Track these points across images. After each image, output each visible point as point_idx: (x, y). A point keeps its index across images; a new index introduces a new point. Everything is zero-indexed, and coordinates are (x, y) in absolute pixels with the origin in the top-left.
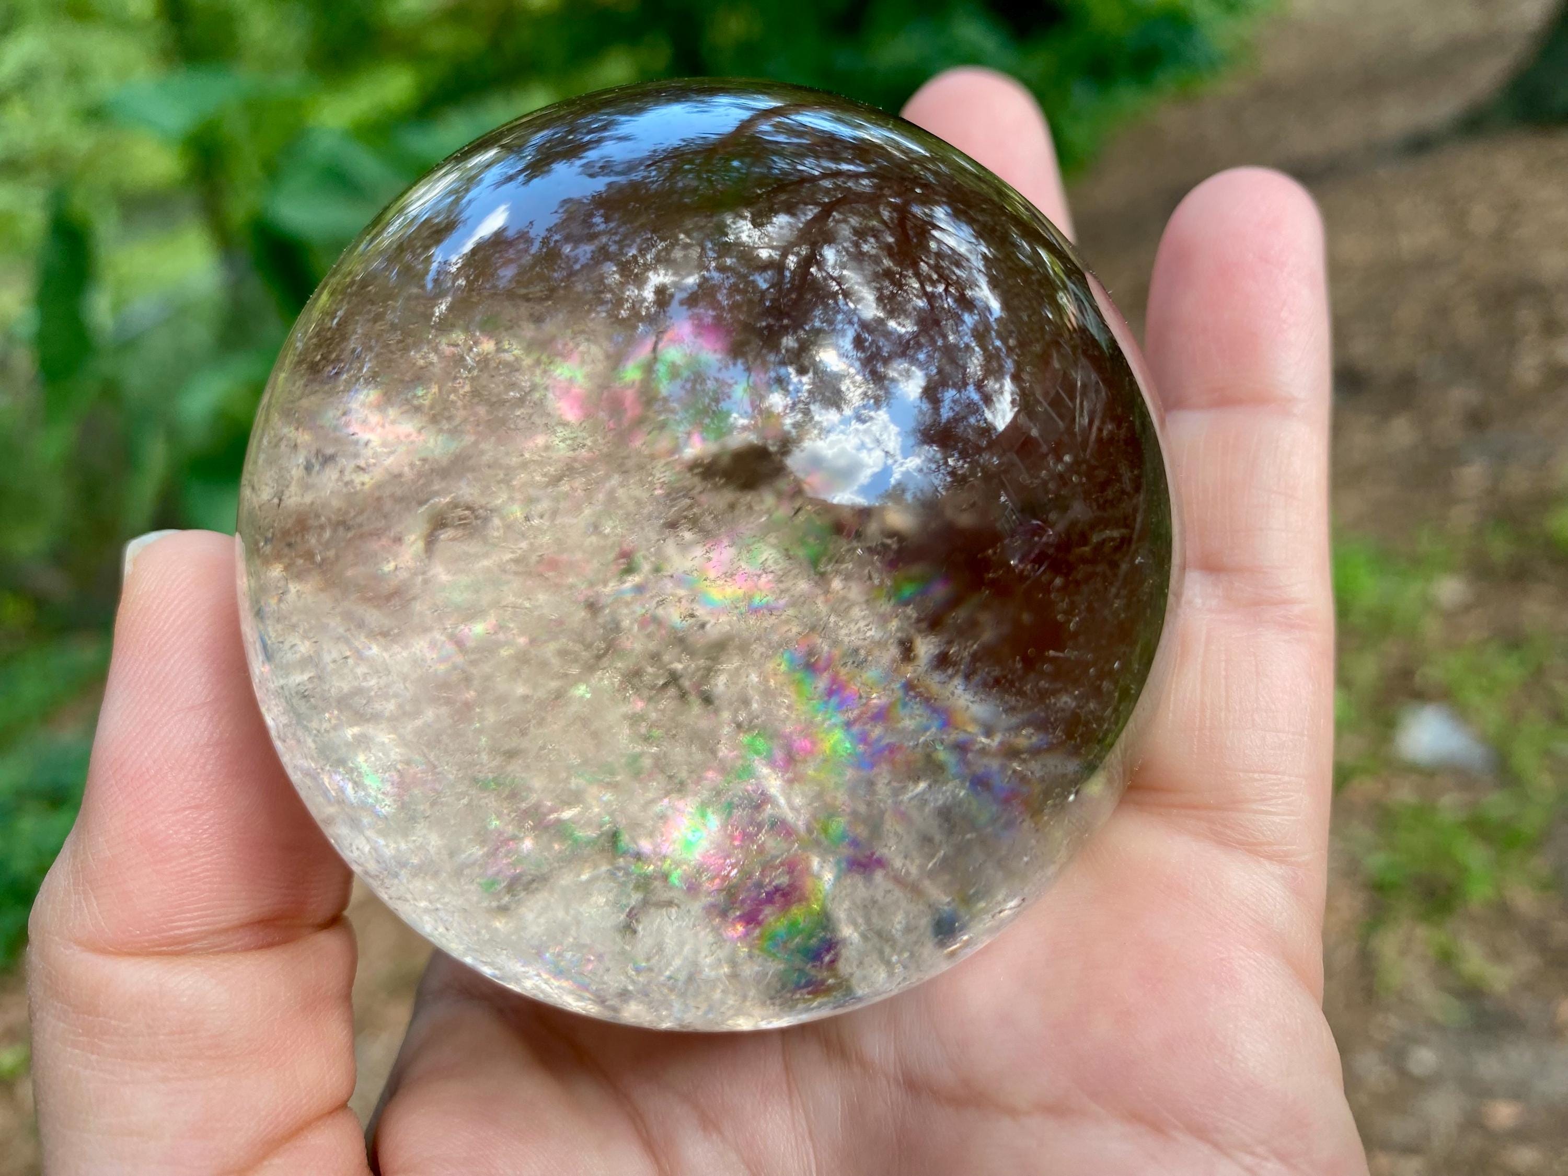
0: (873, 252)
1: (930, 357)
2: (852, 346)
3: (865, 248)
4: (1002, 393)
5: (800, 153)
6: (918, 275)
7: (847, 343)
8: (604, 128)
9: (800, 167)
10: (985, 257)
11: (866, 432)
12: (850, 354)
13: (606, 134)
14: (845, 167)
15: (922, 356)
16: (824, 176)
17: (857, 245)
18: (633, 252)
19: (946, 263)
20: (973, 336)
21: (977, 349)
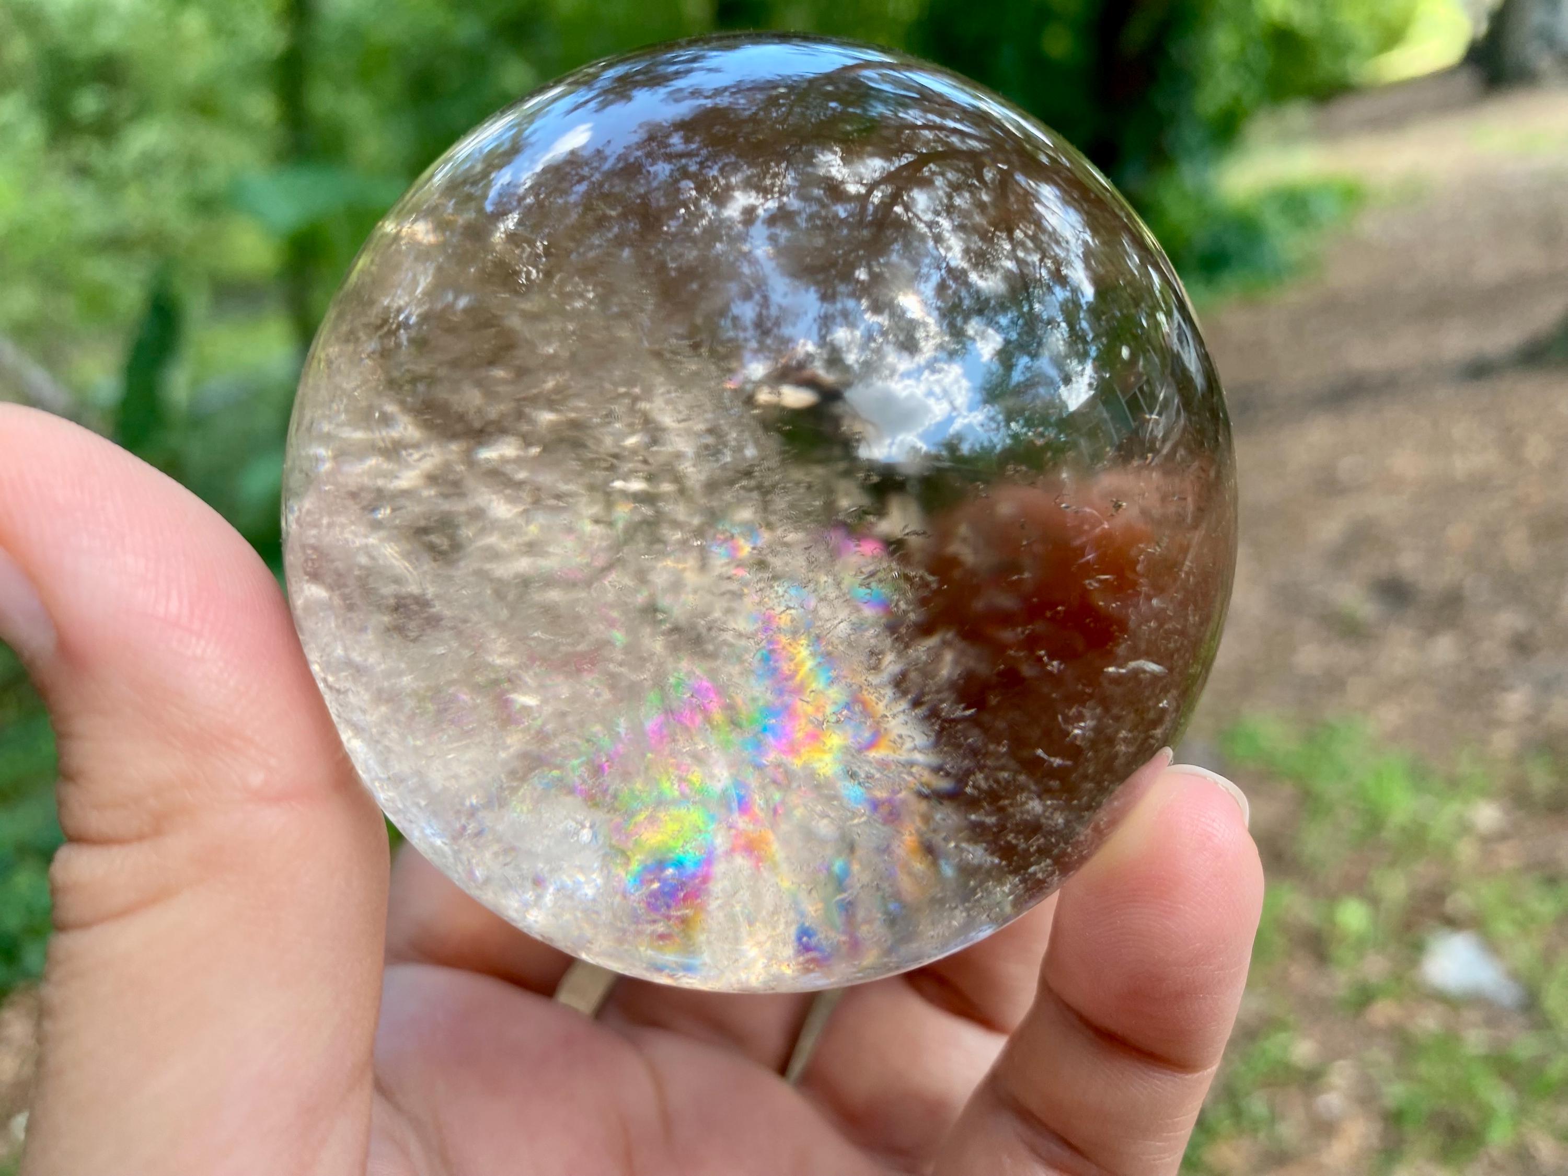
0: (964, 206)
1: (1013, 323)
2: (933, 293)
3: (958, 201)
4: (1082, 375)
5: (902, 103)
6: (1011, 238)
7: (929, 288)
8: (694, 60)
9: (901, 115)
10: (1086, 243)
11: (938, 382)
12: (929, 302)
13: (695, 65)
14: (951, 124)
15: (1004, 321)
16: (925, 127)
17: (950, 197)
18: (714, 172)
19: (1044, 238)
20: (1062, 310)
21: (1063, 325)
